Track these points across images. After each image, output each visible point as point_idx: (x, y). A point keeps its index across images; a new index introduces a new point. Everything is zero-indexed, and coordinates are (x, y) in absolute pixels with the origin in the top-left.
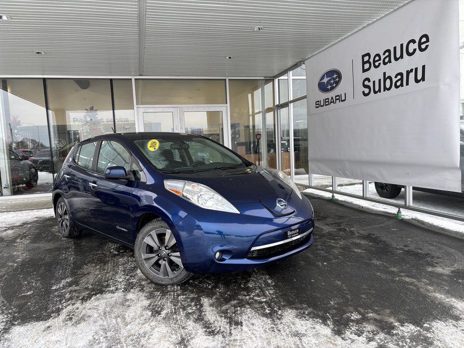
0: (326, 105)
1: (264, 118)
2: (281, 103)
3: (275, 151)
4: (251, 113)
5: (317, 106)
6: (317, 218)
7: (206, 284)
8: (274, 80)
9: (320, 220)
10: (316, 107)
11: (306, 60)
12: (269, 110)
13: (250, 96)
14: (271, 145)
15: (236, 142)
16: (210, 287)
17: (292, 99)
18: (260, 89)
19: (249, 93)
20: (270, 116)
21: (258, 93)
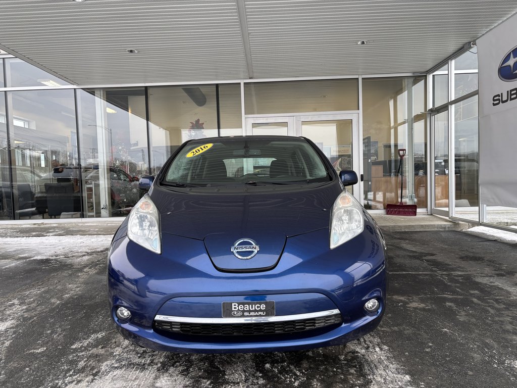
0: (511, 99)
1: (411, 129)
2: (436, 106)
3: (426, 173)
4: (392, 124)
5: (495, 102)
6: (497, 272)
7: (291, 377)
8: (426, 76)
9: (502, 275)
10: (494, 105)
11: (478, 38)
12: (418, 118)
13: (391, 103)
14: (420, 166)
15: (369, 161)
16: (296, 384)
17: (453, 99)
18: (406, 92)
19: (391, 99)
20: (419, 126)
21: (403, 97)
